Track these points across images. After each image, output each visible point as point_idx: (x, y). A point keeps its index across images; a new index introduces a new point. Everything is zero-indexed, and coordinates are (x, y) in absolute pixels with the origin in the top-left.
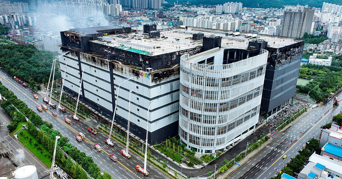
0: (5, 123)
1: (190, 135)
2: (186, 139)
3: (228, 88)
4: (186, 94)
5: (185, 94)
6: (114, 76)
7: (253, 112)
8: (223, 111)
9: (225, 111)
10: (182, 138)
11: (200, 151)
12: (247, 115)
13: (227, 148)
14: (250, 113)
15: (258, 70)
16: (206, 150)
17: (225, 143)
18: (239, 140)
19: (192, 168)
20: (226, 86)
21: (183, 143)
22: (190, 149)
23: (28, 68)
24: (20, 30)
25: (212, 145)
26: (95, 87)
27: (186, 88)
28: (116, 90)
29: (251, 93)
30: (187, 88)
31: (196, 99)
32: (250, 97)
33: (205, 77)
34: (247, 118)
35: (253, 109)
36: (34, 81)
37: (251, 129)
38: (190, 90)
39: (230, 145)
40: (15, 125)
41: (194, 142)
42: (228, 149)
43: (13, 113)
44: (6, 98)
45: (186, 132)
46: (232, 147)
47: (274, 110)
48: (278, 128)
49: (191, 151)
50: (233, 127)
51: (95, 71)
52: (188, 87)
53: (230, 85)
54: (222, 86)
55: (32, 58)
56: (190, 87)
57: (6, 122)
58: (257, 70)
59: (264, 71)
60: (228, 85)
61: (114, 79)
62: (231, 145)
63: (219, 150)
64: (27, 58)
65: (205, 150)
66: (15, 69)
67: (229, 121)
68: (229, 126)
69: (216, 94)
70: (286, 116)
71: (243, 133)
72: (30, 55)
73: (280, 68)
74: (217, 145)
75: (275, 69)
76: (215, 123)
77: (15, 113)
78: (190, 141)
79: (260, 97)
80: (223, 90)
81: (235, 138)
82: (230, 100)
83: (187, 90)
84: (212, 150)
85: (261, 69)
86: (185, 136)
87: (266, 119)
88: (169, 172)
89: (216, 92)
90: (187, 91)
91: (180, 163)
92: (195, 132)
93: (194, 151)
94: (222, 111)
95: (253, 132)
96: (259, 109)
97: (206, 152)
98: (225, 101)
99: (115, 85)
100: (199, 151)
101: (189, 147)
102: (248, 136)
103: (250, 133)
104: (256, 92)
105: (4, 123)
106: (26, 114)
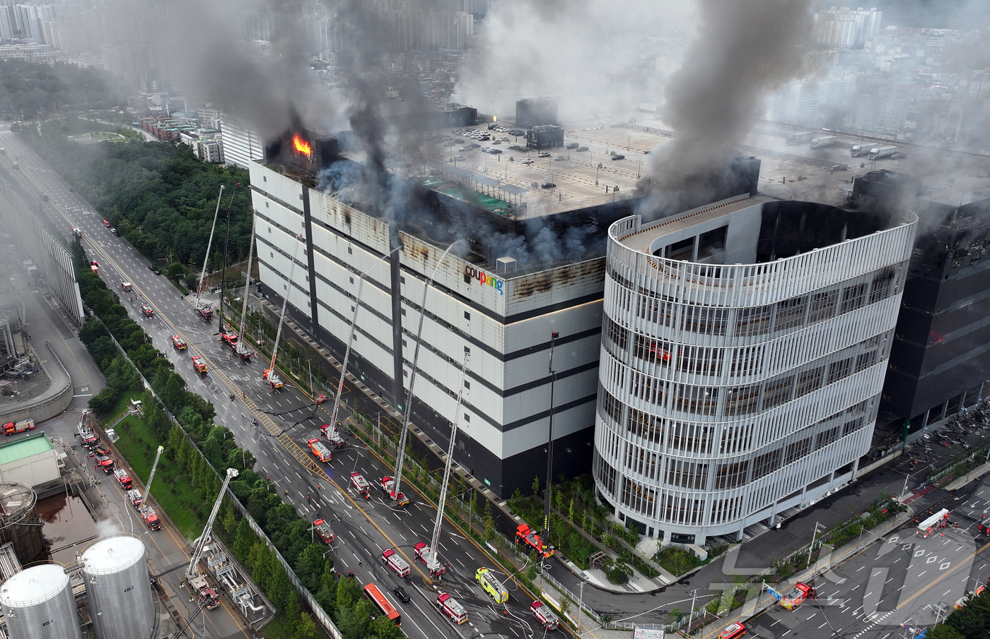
0: (87, 389)
1: (625, 478)
2: (612, 490)
3: (758, 340)
4: (619, 347)
5: (615, 347)
6: (403, 273)
7: (849, 418)
8: (739, 414)
9: (744, 413)
10: (600, 486)
11: (656, 533)
12: (830, 426)
13: (746, 531)
14: (840, 423)
15: (875, 282)
16: (676, 534)
17: (742, 517)
18: (797, 506)
19: (620, 589)
20: (750, 335)
21: (604, 500)
22: (623, 523)
23: (166, 220)
24: (162, 94)
25: (694, 520)
26: (349, 300)
27: (620, 332)
28: (405, 315)
29: (844, 357)
30: (623, 329)
31: (650, 370)
32: (840, 369)
33: (680, 303)
34: (827, 437)
35: (850, 409)
36: (179, 263)
37: (841, 472)
38: (632, 339)
39: (762, 522)
40: (110, 400)
41: (636, 505)
42: (752, 536)
43: (110, 361)
44: (95, 313)
45: (612, 468)
46: (765, 528)
47: (935, 414)
48: (942, 476)
49: (627, 530)
50: (774, 466)
51: (350, 251)
52: (624, 327)
53: (766, 332)
54: (738, 335)
55: (183, 191)
56: (631, 329)
57: (88, 386)
58: (872, 280)
59: (898, 283)
60: (759, 331)
61: (403, 280)
62: (765, 522)
63: (721, 537)
64: (168, 191)
65: (673, 534)
66: (132, 221)
67: (757, 447)
68: (759, 460)
69: (715, 357)
70: (977, 433)
71: (810, 487)
72: (179, 179)
73: (964, 273)
74: (713, 520)
75: (944, 274)
76: (710, 451)
77: (114, 362)
78: (626, 499)
79: (879, 371)
80: (740, 347)
81: (778, 502)
82: (762, 379)
83: (622, 335)
84: (694, 536)
85: (885, 276)
86: (611, 480)
87: (902, 439)
88: (543, 594)
89: (715, 351)
90: (622, 340)
91: (585, 569)
92: (640, 472)
93: (635, 532)
94: (732, 414)
95: (849, 482)
96: (873, 408)
97: (673, 540)
98: (747, 383)
99: (402, 298)
100: (651, 534)
101: (622, 517)
102: (829, 494)
103: (837, 485)
104: (863, 351)
105: (83, 390)
106: (144, 366)
